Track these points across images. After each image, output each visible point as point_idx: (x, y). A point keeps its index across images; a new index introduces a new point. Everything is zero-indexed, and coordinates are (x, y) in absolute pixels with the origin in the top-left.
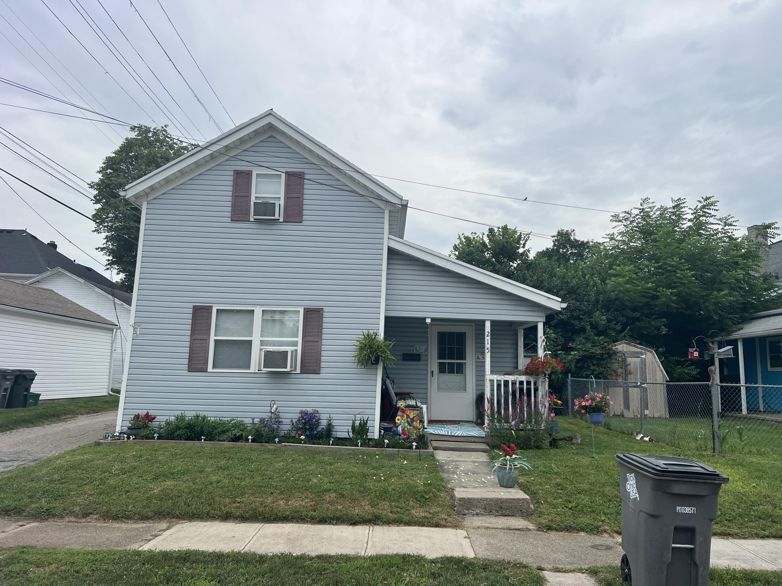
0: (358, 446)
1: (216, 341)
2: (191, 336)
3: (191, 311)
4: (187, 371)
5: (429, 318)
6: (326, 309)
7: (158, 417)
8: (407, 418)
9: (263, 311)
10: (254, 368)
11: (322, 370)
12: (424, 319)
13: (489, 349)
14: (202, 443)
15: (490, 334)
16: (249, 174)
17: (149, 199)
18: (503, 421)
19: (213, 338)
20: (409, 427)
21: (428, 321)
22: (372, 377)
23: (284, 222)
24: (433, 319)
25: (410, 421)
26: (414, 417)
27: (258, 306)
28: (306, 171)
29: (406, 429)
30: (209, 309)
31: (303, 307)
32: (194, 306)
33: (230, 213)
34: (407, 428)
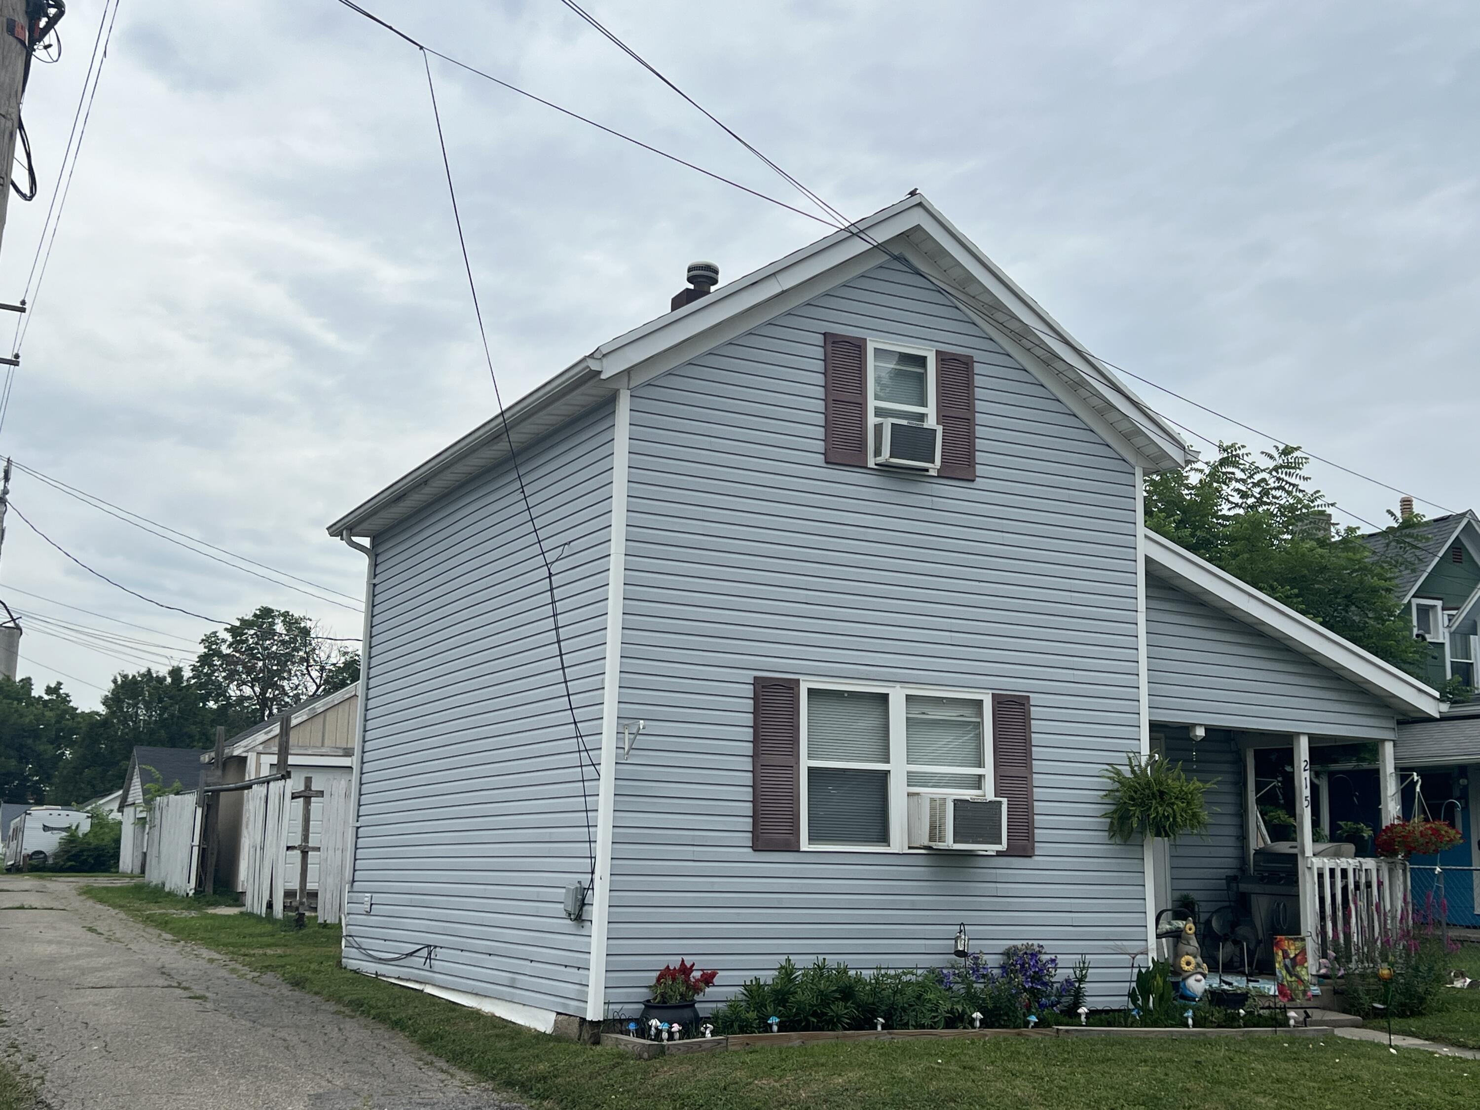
0: (1187, 1026)
1: (810, 770)
2: (755, 756)
3: (749, 691)
4: (750, 850)
5: (1201, 725)
6: (1034, 699)
7: (720, 973)
8: (1284, 958)
9: (908, 697)
10: (898, 841)
11: (1039, 849)
12: (1191, 727)
13: (1309, 799)
14: (879, 1033)
15: (1308, 767)
16: (860, 347)
17: (632, 385)
18: (1379, 960)
19: (805, 763)
20: (1289, 978)
21: (1200, 732)
22: (1134, 864)
23: (938, 477)
24: (1209, 729)
25: (1289, 966)
26: (1296, 955)
27: (898, 685)
28: (977, 355)
29: (1285, 983)
30: (792, 686)
31: (990, 692)
32: (755, 678)
33: (823, 443)
34: (1287, 981)
